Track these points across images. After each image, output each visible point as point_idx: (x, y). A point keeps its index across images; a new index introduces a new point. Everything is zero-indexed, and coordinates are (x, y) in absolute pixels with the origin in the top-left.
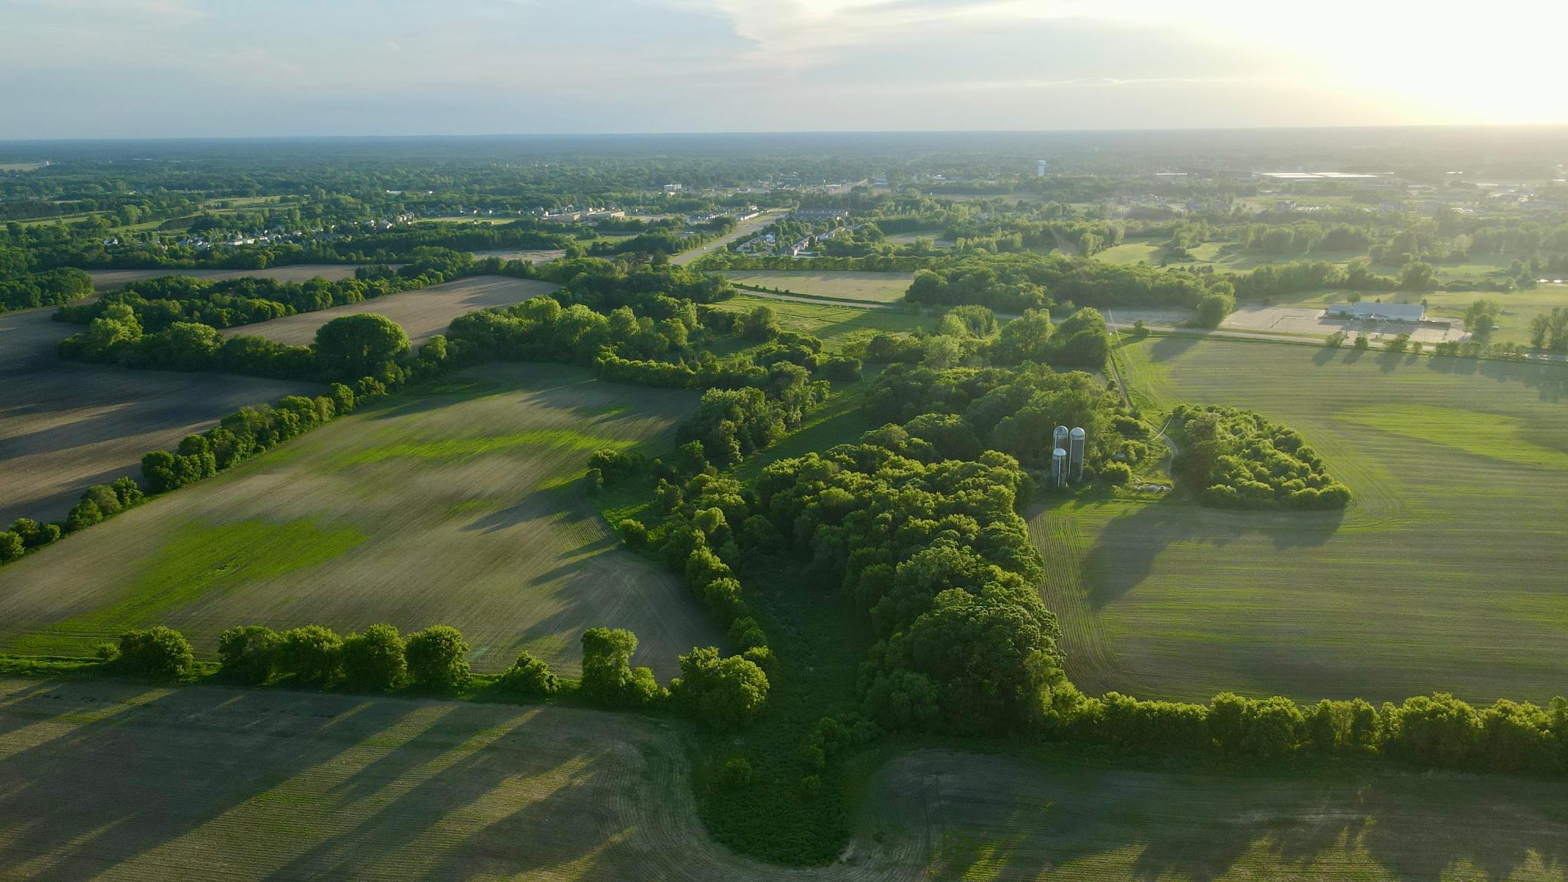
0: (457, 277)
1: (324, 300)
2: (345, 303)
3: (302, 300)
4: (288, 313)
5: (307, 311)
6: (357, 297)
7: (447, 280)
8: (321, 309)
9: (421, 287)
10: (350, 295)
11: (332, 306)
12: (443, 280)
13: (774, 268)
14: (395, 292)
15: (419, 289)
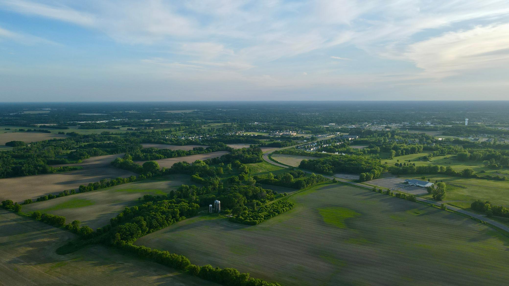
0: (217, 151)
1: (175, 155)
2: (181, 156)
3: (168, 155)
4: (165, 158)
5: (170, 158)
6: (184, 155)
7: (212, 152)
8: (174, 157)
9: (204, 153)
10: (182, 154)
11: (177, 157)
12: (211, 152)
13: (292, 154)
14: (196, 154)
15: (203, 153)
